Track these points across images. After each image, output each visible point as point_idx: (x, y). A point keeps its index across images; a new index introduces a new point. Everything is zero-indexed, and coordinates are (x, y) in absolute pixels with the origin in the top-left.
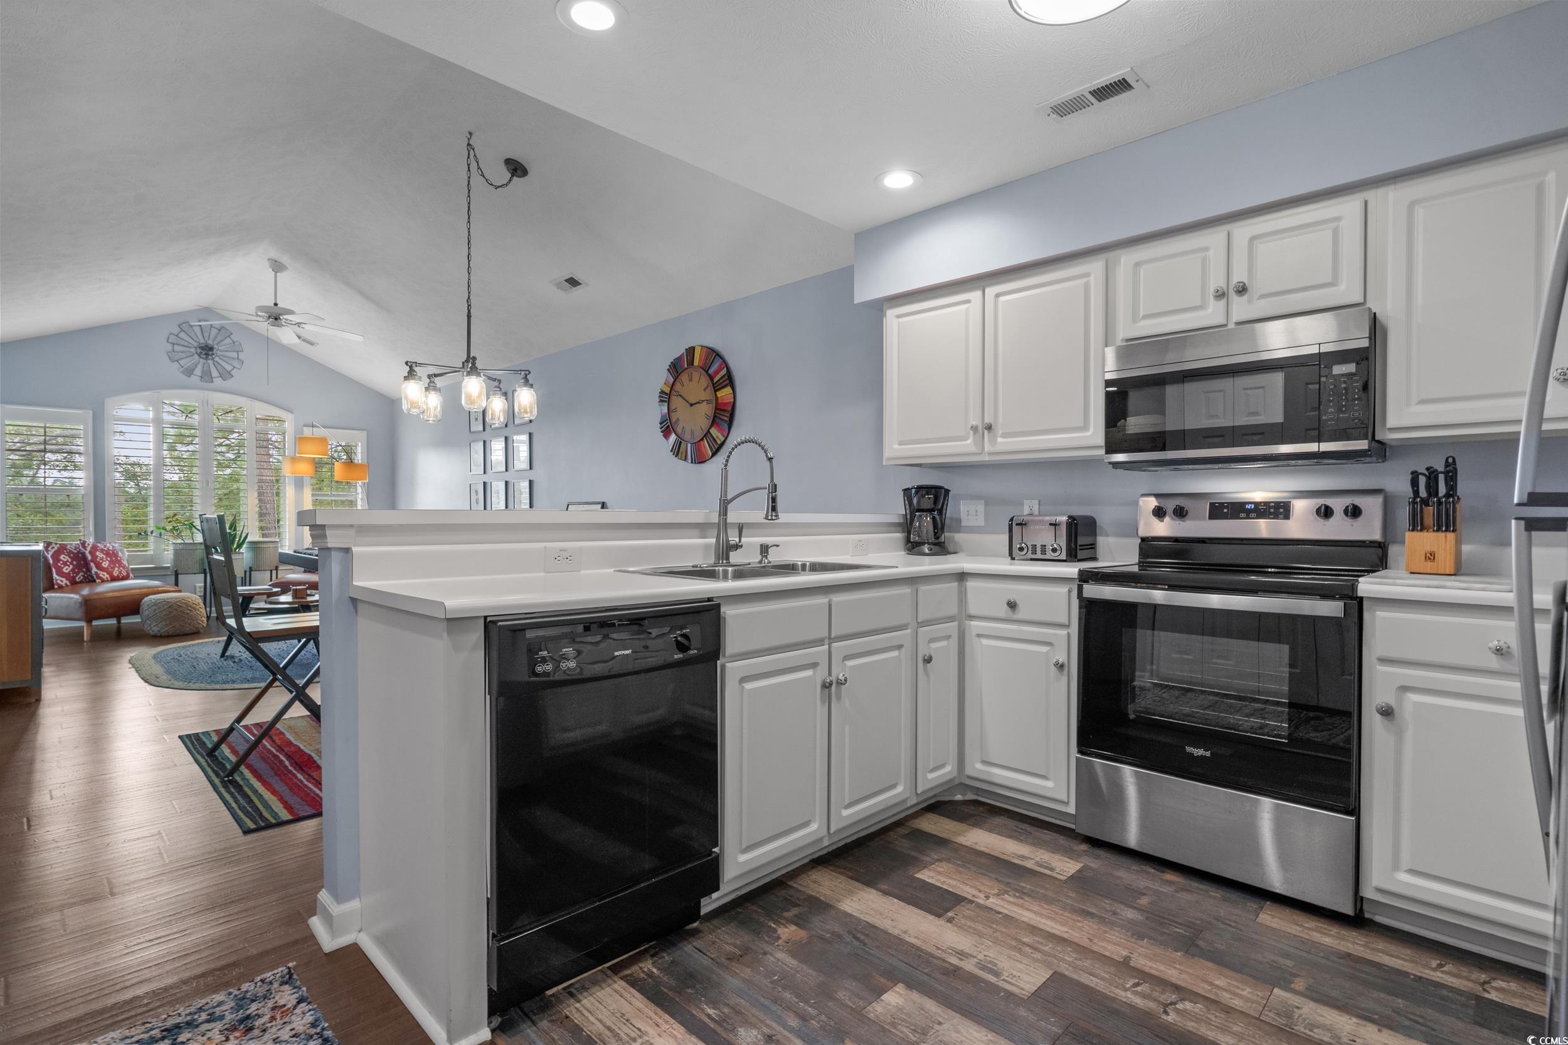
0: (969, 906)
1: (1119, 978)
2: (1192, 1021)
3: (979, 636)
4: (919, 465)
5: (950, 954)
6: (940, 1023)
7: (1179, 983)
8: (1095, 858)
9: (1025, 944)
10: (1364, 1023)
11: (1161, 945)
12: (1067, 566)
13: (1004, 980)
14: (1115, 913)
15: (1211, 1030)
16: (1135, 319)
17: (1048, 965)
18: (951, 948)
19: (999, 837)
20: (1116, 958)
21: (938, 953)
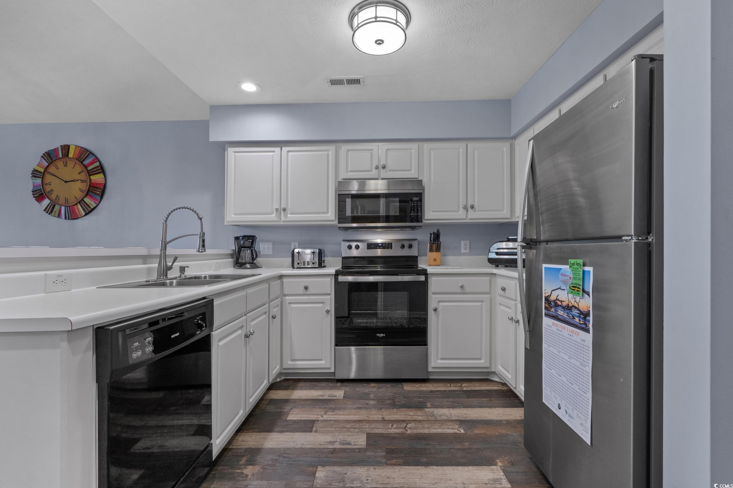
0: (318, 423)
1: (386, 426)
2: (414, 429)
3: (290, 303)
4: (238, 226)
5: (327, 445)
6: (346, 474)
7: (402, 419)
8: (346, 387)
9: (349, 428)
10: (449, 409)
11: (388, 409)
12: (319, 270)
13: (353, 445)
14: (367, 404)
15: (421, 430)
16: (347, 172)
17: (363, 432)
18: (326, 442)
19: (307, 391)
20: (379, 419)
21: (322, 447)
